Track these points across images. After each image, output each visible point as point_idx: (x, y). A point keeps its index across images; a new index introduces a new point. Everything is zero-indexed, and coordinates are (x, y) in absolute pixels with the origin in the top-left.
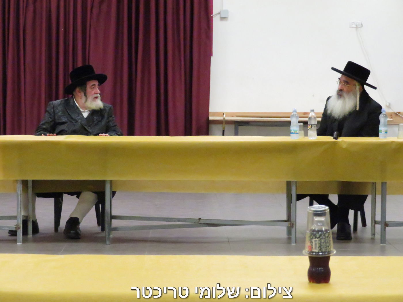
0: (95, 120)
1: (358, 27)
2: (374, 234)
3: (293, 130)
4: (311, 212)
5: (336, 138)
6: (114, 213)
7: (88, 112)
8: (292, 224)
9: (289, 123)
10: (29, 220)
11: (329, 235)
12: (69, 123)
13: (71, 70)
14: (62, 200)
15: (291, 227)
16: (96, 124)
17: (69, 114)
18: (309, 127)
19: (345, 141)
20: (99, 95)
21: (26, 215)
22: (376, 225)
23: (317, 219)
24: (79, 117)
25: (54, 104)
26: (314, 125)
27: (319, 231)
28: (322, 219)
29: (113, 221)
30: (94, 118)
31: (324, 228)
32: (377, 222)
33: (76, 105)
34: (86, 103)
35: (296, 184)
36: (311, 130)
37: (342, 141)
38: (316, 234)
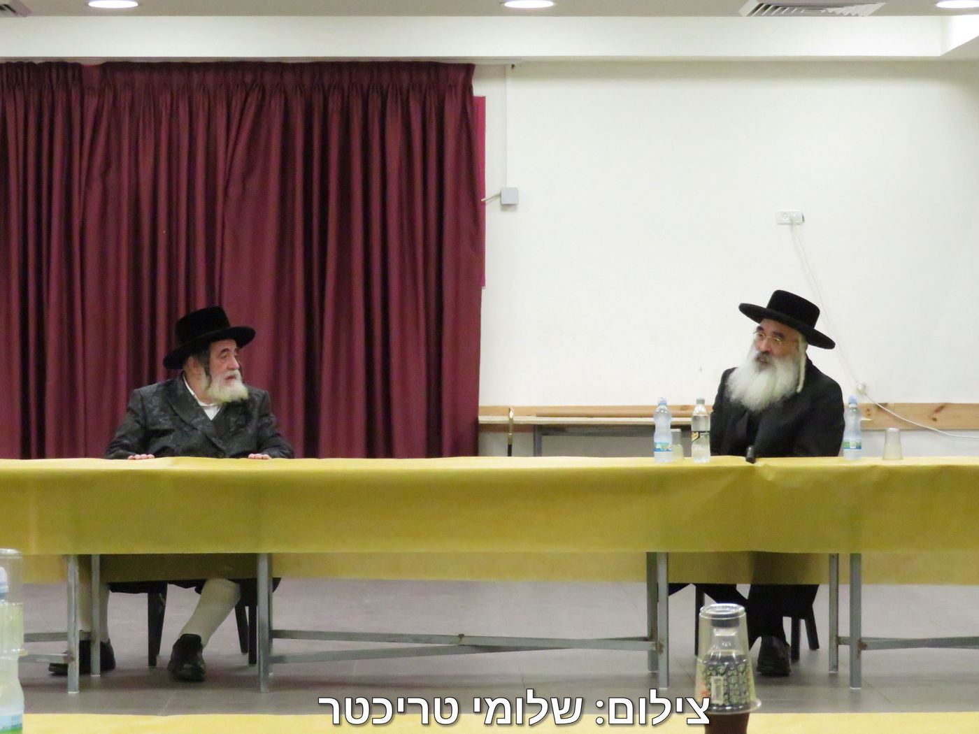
0: (232, 424)
1: (796, 222)
2: (836, 667)
3: (660, 443)
4: (706, 618)
5: (751, 460)
6: (277, 625)
7: (216, 407)
8: (658, 645)
9: (651, 429)
10: (94, 642)
11: (746, 667)
12: (178, 432)
13: (182, 314)
14: (165, 597)
15: (656, 651)
16: (235, 434)
17: (176, 415)
18: (694, 437)
19: (771, 465)
20: (237, 372)
21: (87, 629)
22: (840, 646)
23: (720, 633)
24: (198, 419)
25: (142, 393)
26: (704, 432)
27: (723, 659)
28: (731, 633)
29: (275, 641)
30: (229, 419)
31: (736, 653)
32: (841, 640)
33: (190, 393)
34: (210, 390)
35: (668, 559)
36: (697, 443)
37: (766, 466)
38: (717, 666)
